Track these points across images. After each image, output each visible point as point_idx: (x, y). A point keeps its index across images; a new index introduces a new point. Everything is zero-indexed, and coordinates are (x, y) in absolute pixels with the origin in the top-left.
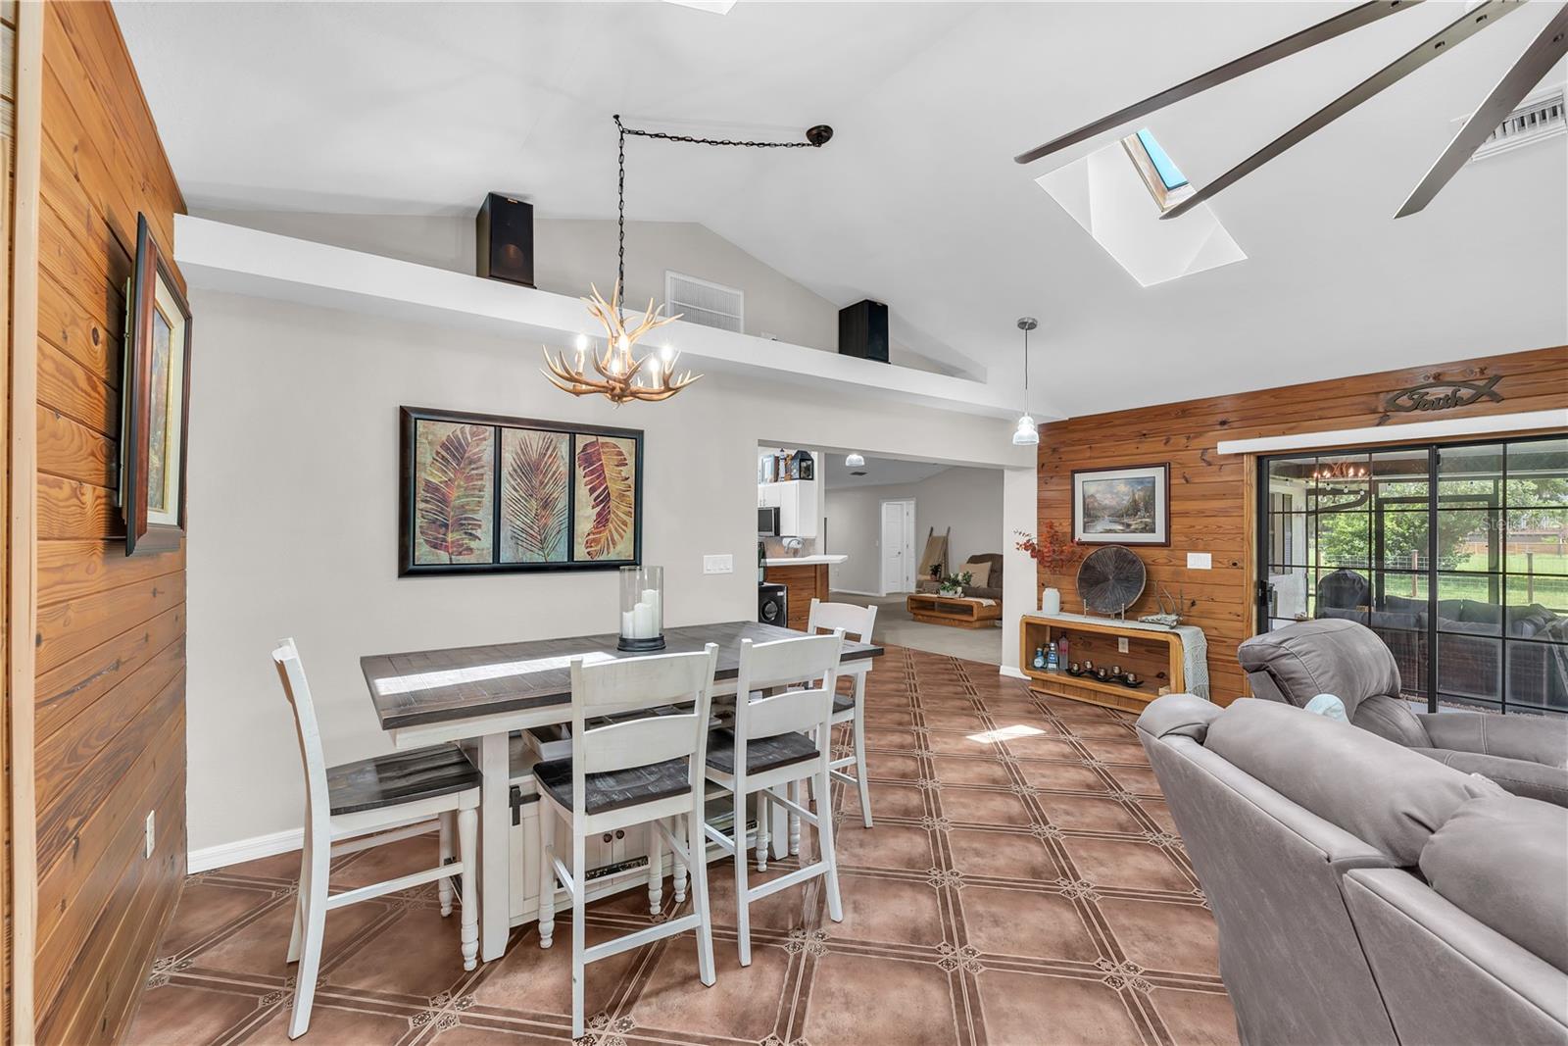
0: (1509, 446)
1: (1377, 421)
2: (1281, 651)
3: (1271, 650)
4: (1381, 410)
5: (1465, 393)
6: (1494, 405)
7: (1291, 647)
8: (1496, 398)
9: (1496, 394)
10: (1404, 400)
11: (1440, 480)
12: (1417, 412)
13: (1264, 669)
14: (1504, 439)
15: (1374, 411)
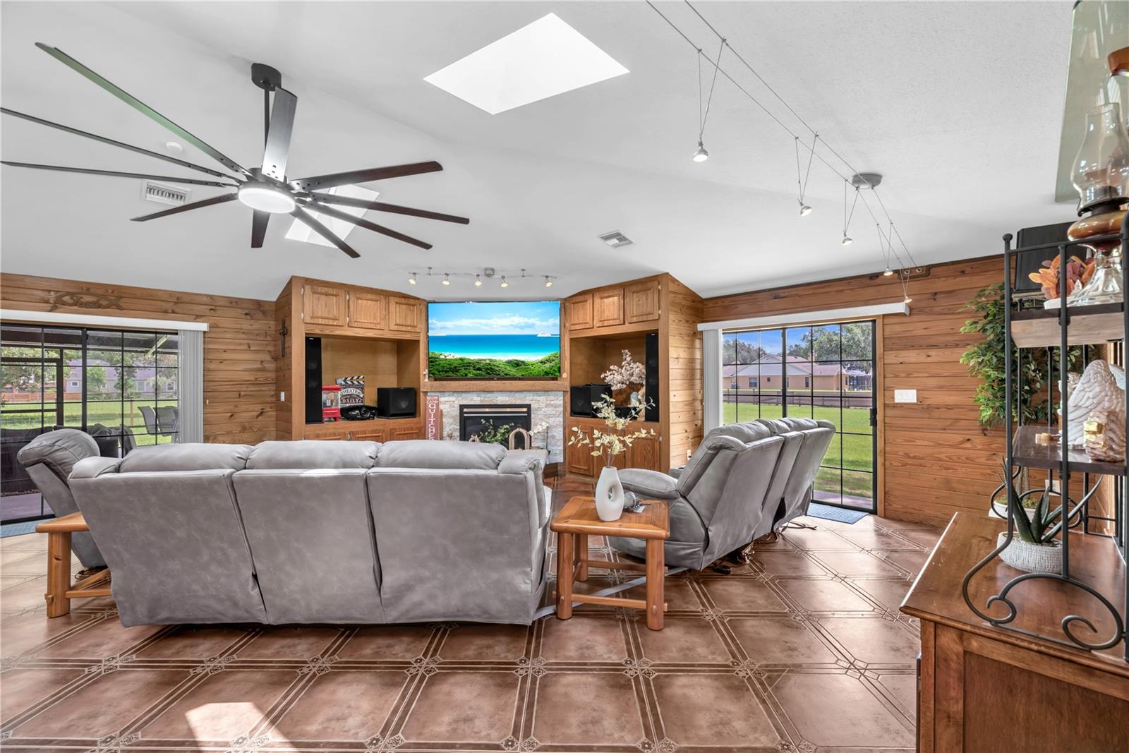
0: (124, 334)
1: (49, 308)
2: (56, 448)
3: (48, 449)
4: (51, 301)
5: (104, 303)
6: (118, 311)
7: (62, 444)
8: (120, 308)
9: (119, 306)
10: (67, 299)
11: (89, 349)
12: (76, 307)
13: (41, 462)
14: (123, 330)
15: (47, 302)
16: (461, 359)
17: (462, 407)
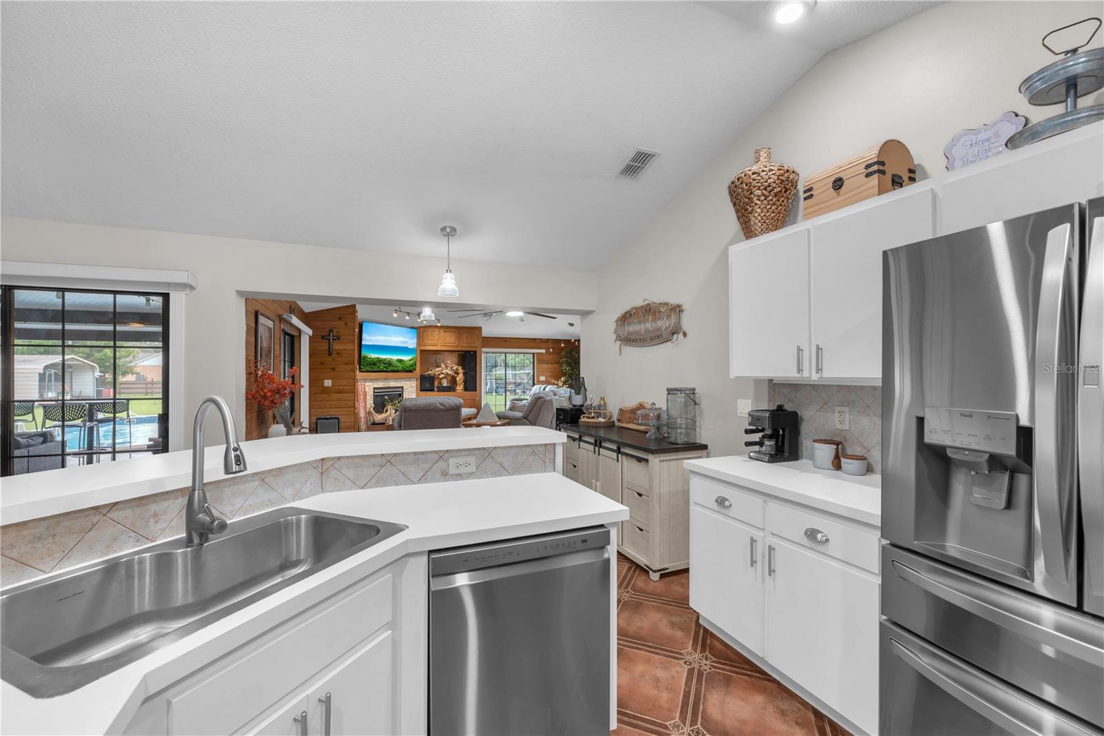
16: (378, 358)
17: (374, 389)
